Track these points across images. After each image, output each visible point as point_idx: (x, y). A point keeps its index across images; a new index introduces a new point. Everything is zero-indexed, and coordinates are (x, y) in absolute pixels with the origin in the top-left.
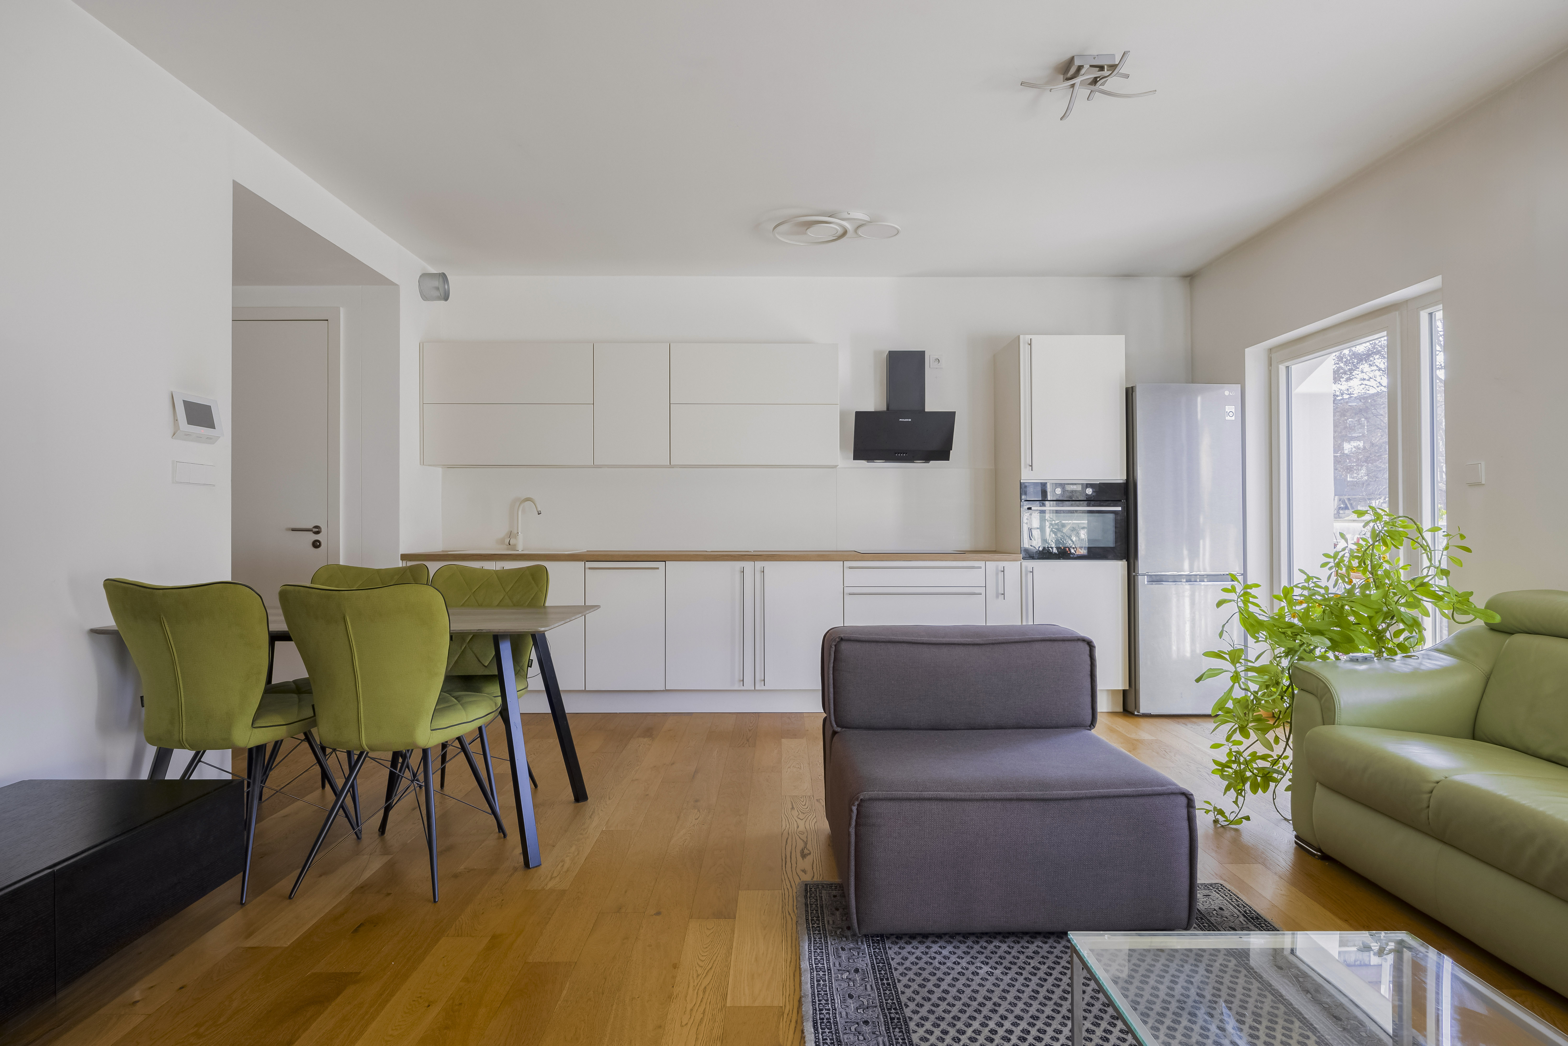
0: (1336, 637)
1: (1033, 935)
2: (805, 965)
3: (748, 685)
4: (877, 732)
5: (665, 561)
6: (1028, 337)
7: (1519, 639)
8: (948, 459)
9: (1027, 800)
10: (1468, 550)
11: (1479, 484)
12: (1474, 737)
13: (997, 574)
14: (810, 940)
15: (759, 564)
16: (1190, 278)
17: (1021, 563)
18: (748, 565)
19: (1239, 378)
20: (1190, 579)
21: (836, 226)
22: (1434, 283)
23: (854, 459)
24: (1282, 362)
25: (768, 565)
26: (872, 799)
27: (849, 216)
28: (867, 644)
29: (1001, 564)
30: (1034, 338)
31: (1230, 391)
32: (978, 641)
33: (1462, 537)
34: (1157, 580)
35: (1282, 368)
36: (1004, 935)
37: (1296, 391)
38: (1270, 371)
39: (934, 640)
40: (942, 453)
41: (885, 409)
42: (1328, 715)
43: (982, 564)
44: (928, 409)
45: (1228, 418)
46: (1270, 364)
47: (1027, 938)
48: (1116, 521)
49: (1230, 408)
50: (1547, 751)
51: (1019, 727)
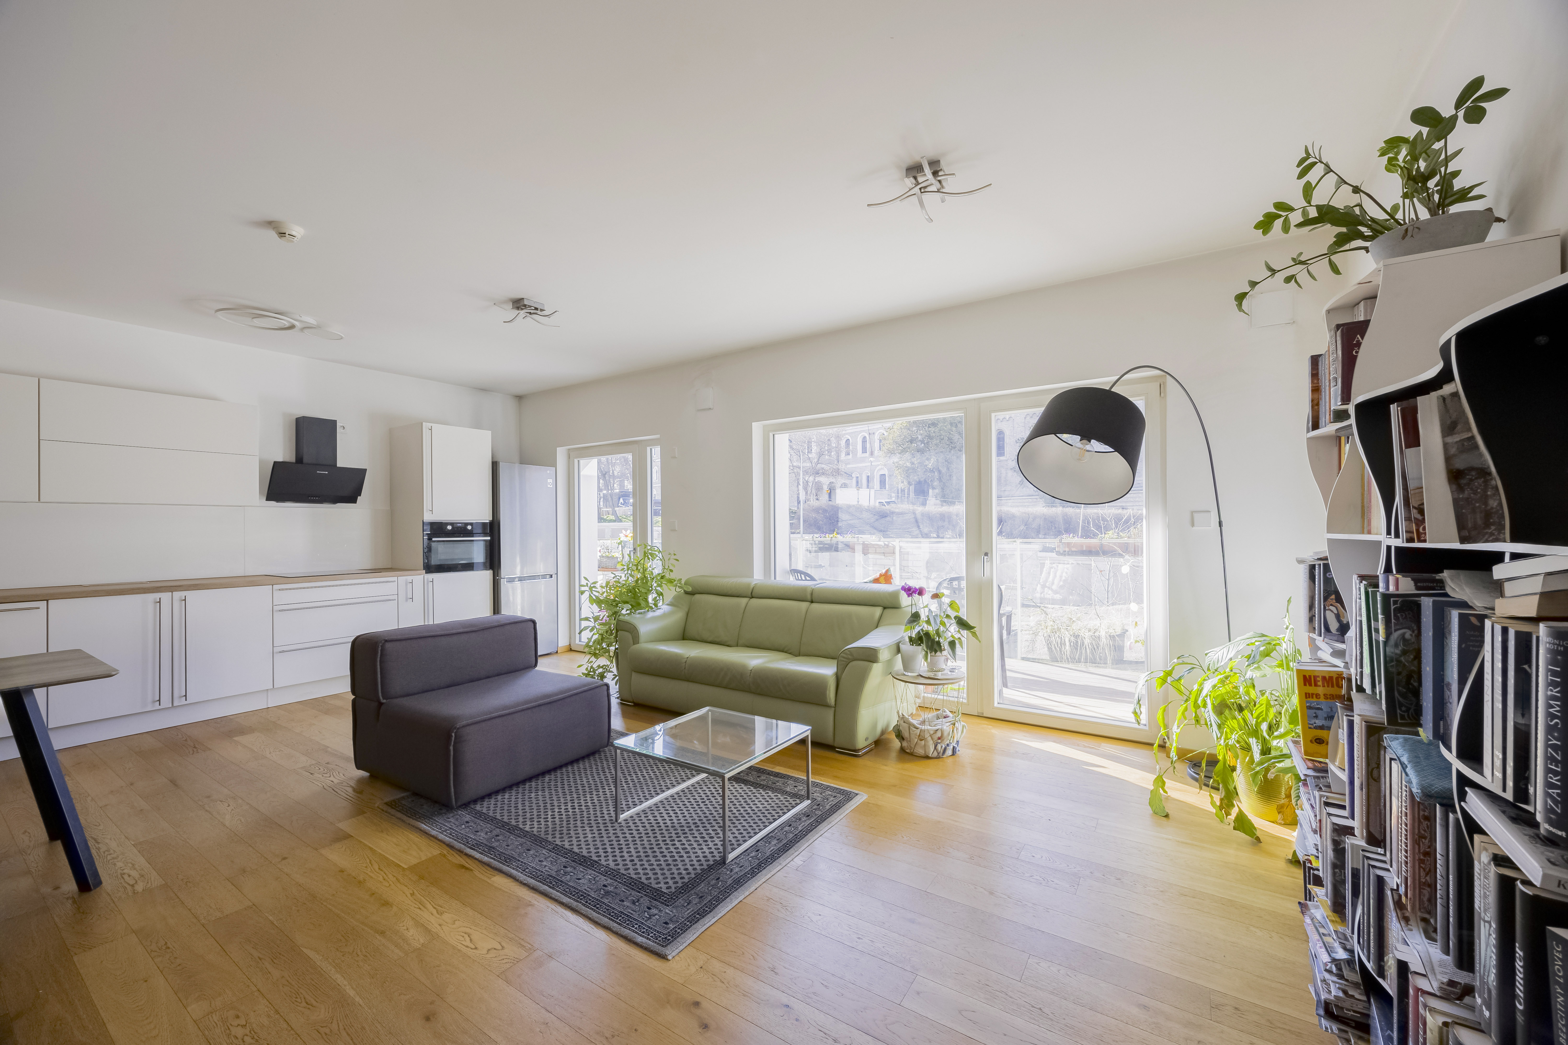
0: (634, 604)
1: (543, 774)
2: (434, 833)
3: (166, 702)
4: (416, 696)
5: (47, 601)
6: (429, 425)
7: (697, 596)
8: (356, 503)
9: (543, 705)
10: (677, 560)
11: (675, 530)
12: (683, 639)
13: (406, 585)
14: (423, 823)
15: (178, 595)
16: (520, 398)
17: (424, 577)
18: (165, 597)
19: (554, 464)
20: (521, 579)
21: (285, 321)
22: (658, 436)
23: (266, 500)
24: (576, 458)
25: (190, 595)
26: (464, 726)
27: (300, 318)
28: (404, 642)
29: (410, 578)
30: (434, 425)
31: (550, 471)
32: (474, 629)
33: (675, 554)
34: (511, 580)
35: (576, 461)
36: (530, 779)
37: (582, 473)
38: (569, 461)
39: (446, 632)
40: (351, 497)
41: (293, 460)
42: (636, 639)
43: (395, 579)
44: (340, 464)
45: (549, 486)
46: (569, 458)
47: (540, 777)
48: (486, 546)
49: (550, 481)
50: (710, 639)
51: (498, 675)
